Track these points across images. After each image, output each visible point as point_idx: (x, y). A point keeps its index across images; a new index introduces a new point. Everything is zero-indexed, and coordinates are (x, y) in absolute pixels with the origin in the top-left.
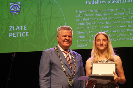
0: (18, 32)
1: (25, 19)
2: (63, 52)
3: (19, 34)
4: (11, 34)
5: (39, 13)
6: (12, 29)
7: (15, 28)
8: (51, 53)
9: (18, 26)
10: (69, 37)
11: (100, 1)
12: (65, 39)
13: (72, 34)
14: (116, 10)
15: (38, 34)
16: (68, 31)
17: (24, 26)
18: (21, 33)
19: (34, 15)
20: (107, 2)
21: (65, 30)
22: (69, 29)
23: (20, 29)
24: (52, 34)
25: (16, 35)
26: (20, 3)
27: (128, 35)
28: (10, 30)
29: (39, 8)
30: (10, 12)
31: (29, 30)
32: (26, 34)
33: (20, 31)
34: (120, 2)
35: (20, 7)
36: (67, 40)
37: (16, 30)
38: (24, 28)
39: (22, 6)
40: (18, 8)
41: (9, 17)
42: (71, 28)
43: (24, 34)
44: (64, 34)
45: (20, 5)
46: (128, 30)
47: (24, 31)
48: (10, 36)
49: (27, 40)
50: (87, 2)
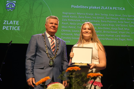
0: (11, 26)
1: (18, 15)
2: (49, 37)
3: (12, 28)
4: (4, 27)
5: (31, 11)
6: (6, 23)
7: (9, 22)
8: (38, 38)
9: (11, 21)
10: (55, 24)
11: (83, 6)
12: (52, 26)
13: (58, 23)
14: (96, 14)
15: (28, 29)
16: (55, 20)
17: (17, 21)
18: (13, 27)
19: (27, 13)
20: (89, 7)
21: (52, 18)
22: (55, 18)
23: (13, 24)
24: (40, 30)
25: (9, 28)
26: (15, 2)
27: (104, 36)
28: (4, 24)
29: (32, 8)
30: (6, 8)
31: (21, 25)
32: (18, 28)
33: (13, 25)
34: (99, 8)
35: (15, 5)
36: (53, 26)
37: (10, 24)
38: (17, 23)
39: (17, 4)
40: (13, 5)
41: (4, 13)
42: (57, 18)
43: (16, 28)
44: (51, 22)
45: (15, 4)
46: (104, 32)
47: (16, 25)
48: (3, 28)
49: (18, 33)
50: (72, 6)
